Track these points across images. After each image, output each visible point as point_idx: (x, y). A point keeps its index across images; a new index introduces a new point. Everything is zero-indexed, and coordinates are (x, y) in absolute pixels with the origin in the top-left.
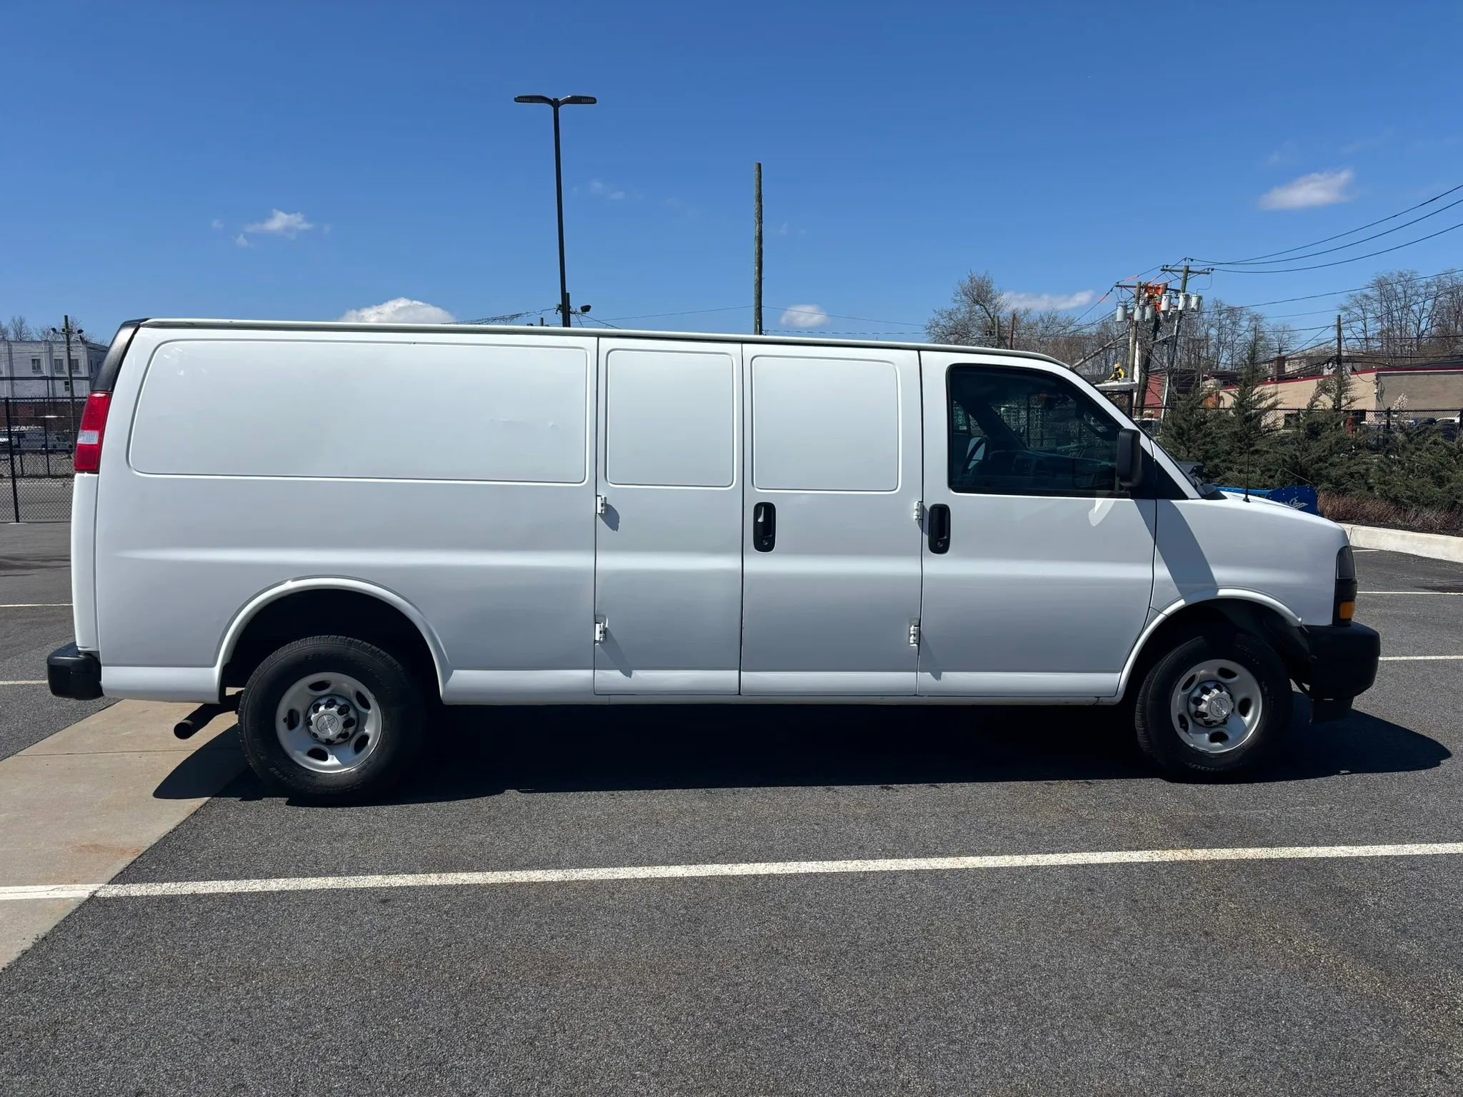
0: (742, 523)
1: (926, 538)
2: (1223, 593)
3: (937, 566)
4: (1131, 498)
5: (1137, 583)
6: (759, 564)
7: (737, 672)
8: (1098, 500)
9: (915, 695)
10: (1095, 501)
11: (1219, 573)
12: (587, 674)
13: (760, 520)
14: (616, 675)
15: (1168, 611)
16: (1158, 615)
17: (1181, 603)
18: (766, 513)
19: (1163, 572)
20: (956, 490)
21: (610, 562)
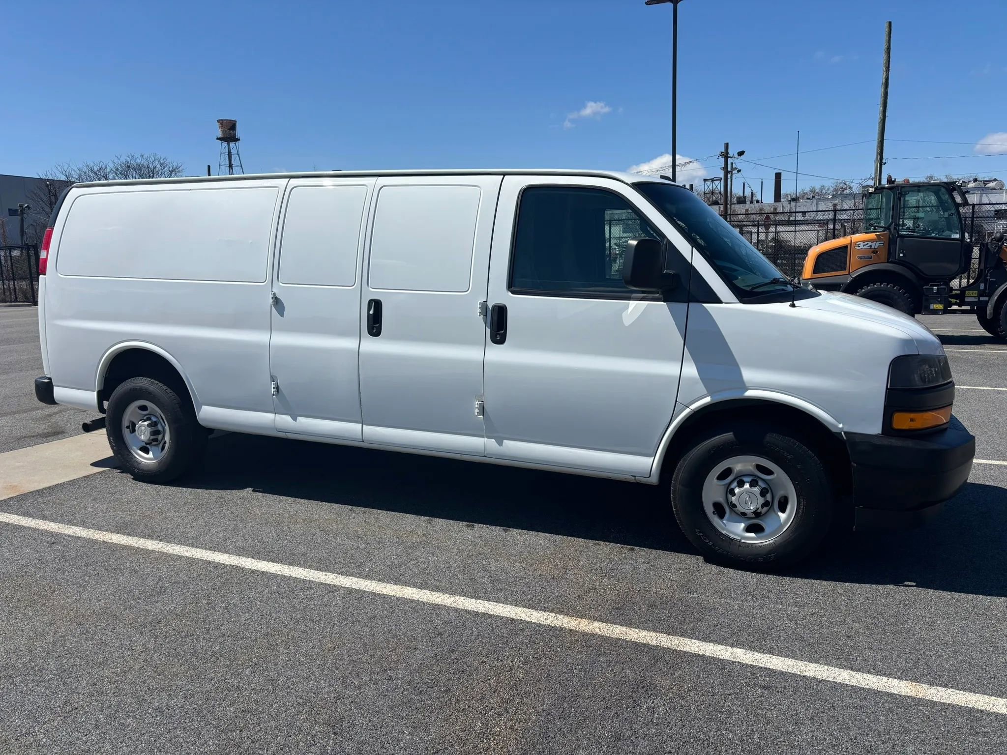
0: (359, 314)
1: (488, 331)
2: (750, 393)
3: (497, 354)
4: (664, 301)
5: (667, 378)
6: (371, 346)
7: (361, 425)
8: (631, 302)
9: (485, 456)
10: (629, 303)
11: (748, 375)
12: (270, 416)
13: (371, 312)
14: (288, 418)
15: (694, 406)
16: (685, 409)
17: (707, 400)
18: (376, 306)
19: (691, 370)
20: (513, 293)
21: (281, 339)
